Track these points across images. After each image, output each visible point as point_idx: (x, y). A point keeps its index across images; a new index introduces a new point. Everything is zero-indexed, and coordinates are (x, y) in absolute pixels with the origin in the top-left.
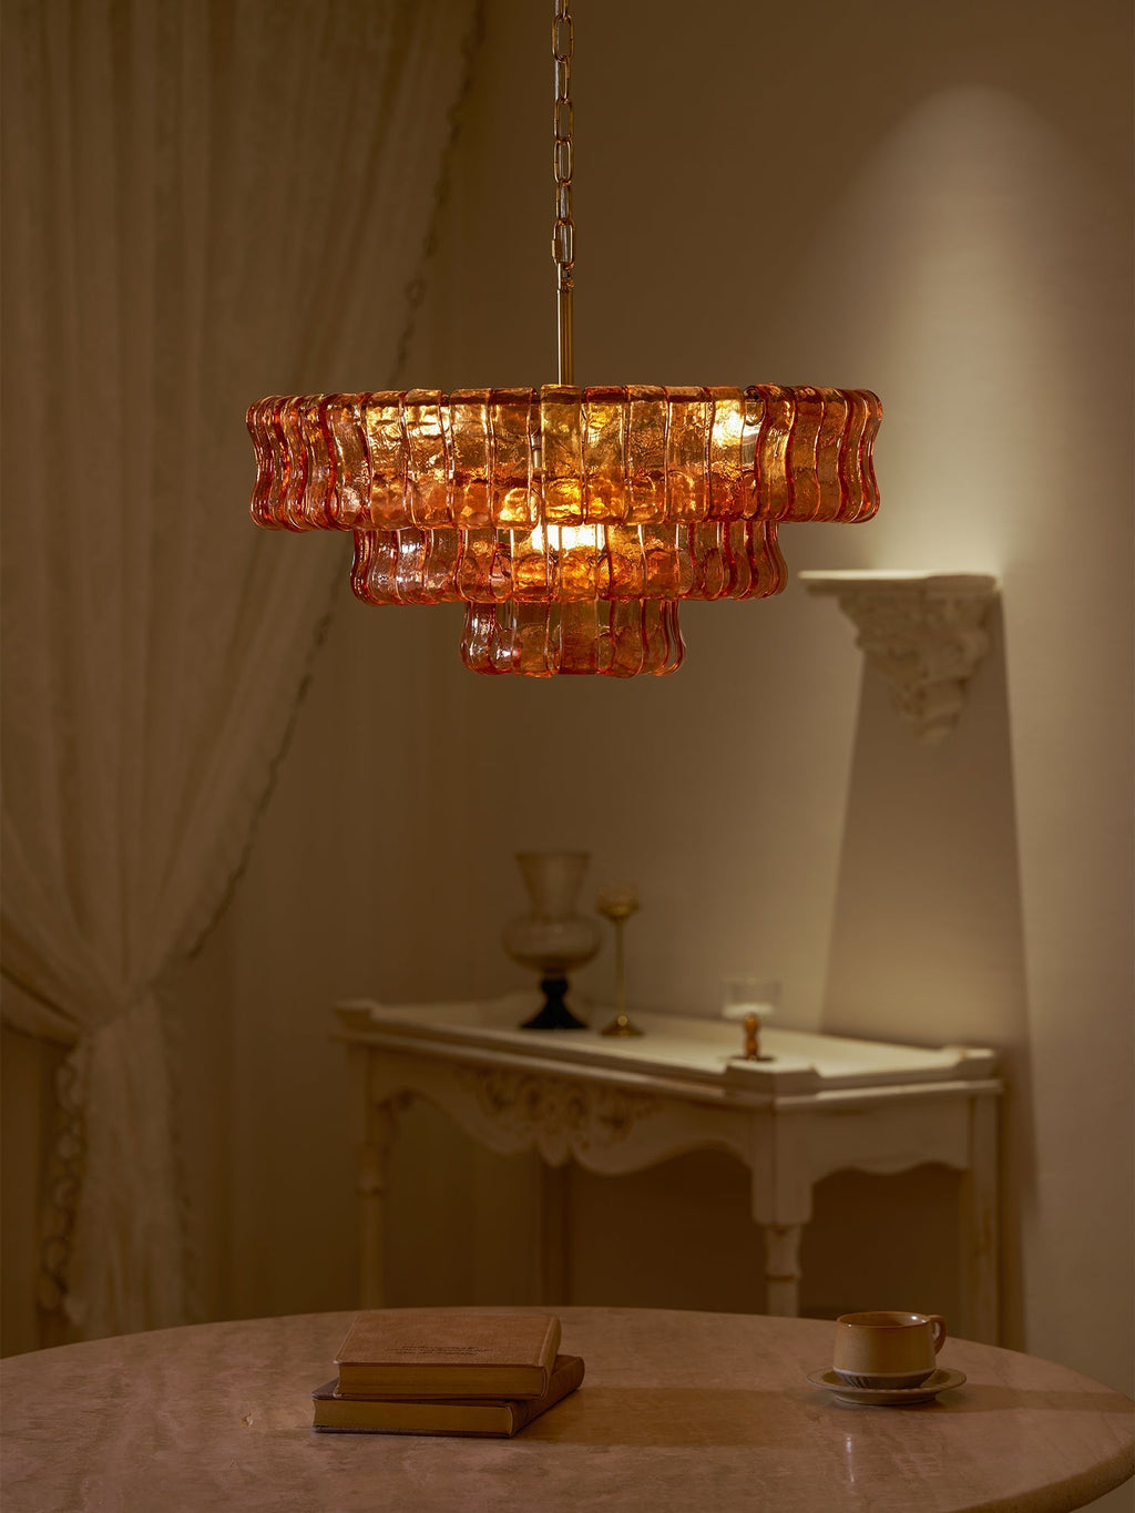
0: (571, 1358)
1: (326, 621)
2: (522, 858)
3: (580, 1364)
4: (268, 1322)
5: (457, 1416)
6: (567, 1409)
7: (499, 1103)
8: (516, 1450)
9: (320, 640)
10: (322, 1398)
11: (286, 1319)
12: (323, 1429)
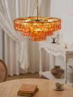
12: (18, 95)
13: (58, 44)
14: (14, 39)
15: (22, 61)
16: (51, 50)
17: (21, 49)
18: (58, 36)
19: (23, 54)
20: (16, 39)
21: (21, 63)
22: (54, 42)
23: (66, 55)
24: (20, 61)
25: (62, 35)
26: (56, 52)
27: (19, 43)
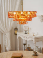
7: (23, 37)
10: (11, 57)
13: (29, 34)
14: (2, 32)
15: (7, 46)
16: (25, 37)
17: (6, 38)
18: (28, 29)
19: (8, 41)
20: (3, 32)
21: (6, 47)
22: (26, 33)
24: (6, 45)
25: (31, 29)
26: (28, 38)
27: (5, 35)
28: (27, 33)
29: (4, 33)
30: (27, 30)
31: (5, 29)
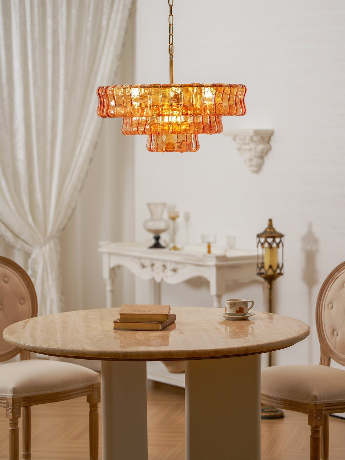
0: (173, 315)
1: (97, 143)
2: (149, 205)
3: (175, 316)
4: (98, 310)
5: (147, 326)
6: (172, 325)
7: (143, 266)
8: (161, 333)
9: (95, 148)
10: (115, 322)
11: (101, 309)
12: (116, 329)
13: (175, 248)
14: (9, 236)
18: (174, 218)
20: (16, 236)
22: (157, 245)
23: (219, 268)
25: (187, 218)
26: (174, 270)
28: (162, 242)
29: (19, 244)
30: (161, 225)
31: (30, 220)
